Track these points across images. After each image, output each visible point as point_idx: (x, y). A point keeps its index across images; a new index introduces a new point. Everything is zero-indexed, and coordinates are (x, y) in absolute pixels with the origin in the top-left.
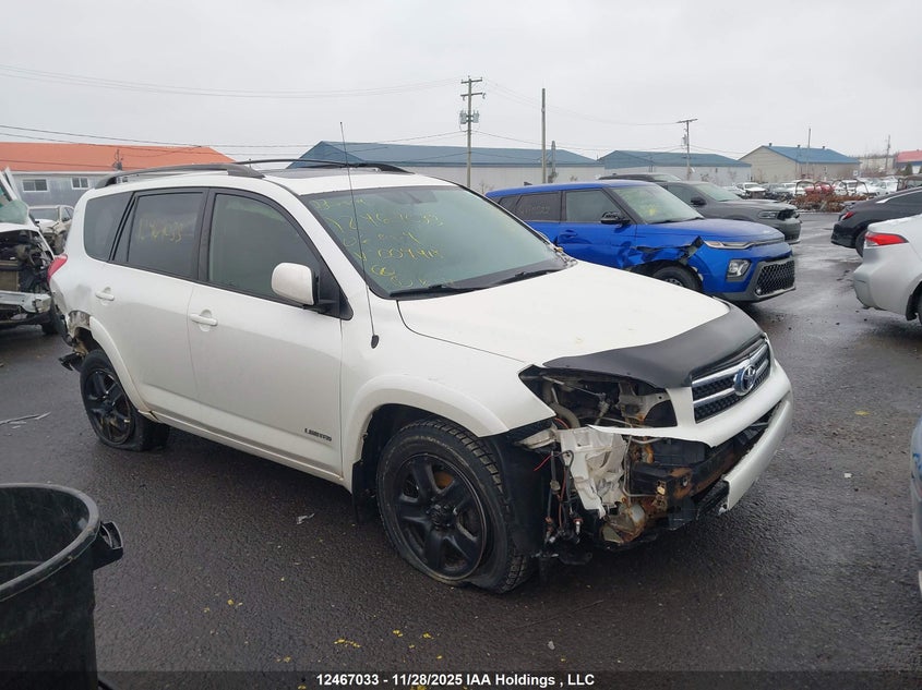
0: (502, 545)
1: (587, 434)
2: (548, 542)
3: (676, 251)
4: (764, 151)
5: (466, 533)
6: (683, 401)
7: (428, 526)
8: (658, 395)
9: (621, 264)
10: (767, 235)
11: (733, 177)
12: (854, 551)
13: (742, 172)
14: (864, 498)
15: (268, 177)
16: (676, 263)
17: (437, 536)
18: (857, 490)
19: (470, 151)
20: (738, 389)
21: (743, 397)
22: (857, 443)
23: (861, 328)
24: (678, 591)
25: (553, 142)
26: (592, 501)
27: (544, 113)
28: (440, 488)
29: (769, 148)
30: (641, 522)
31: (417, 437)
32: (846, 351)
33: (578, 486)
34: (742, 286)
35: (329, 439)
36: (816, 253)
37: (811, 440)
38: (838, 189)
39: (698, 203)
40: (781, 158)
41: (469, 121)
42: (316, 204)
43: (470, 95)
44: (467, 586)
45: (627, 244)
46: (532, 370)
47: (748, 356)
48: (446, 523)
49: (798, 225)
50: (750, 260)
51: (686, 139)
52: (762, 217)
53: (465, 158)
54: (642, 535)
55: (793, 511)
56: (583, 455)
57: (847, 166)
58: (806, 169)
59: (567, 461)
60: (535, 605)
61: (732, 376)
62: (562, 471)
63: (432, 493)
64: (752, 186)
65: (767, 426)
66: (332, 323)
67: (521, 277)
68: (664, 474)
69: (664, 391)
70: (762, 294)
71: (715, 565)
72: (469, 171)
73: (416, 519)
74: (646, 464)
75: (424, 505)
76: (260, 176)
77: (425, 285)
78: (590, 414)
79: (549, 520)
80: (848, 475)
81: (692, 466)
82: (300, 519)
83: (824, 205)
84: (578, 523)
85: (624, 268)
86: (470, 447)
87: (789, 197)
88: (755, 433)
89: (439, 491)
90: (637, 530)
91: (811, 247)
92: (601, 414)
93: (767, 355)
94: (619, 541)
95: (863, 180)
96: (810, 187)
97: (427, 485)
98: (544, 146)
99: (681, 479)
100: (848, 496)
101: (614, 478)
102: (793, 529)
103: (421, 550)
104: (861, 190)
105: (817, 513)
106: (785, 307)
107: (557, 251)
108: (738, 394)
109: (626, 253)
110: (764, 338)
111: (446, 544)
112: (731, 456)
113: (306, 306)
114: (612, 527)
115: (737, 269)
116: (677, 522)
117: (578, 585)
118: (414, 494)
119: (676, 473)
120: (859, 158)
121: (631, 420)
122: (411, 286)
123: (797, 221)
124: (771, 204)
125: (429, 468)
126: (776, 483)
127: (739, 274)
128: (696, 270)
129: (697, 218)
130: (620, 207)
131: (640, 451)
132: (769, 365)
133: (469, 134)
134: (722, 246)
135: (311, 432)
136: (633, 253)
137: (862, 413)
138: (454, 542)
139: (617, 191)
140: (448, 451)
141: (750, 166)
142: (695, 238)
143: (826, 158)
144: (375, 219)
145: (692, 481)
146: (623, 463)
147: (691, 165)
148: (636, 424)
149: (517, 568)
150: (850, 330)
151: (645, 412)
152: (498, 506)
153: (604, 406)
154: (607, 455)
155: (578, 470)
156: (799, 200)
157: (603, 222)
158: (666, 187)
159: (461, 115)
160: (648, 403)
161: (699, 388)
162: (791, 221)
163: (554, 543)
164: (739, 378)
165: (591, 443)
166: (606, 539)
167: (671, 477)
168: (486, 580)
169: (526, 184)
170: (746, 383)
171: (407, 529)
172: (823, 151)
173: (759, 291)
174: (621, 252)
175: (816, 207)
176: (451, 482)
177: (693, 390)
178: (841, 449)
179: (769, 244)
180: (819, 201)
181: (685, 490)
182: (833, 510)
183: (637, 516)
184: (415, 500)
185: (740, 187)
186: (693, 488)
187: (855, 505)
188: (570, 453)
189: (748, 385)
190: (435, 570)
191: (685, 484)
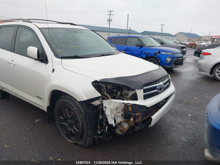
0: (85, 133)
1: (111, 101)
2: (98, 133)
3: (153, 54)
4: (180, 33)
5: (76, 129)
6: (140, 93)
7: (67, 126)
8: (134, 91)
9: (140, 57)
10: (177, 51)
11: (172, 39)
12: (189, 138)
13: (175, 38)
14: (193, 122)
15: (33, 23)
16: (153, 57)
17: (69, 129)
18: (192, 120)
19: (109, 28)
20: (158, 90)
21: (160, 93)
22: (193, 106)
23: (198, 76)
24: (137, 148)
25: (130, 28)
26: (111, 122)
27: (128, 20)
28: (70, 115)
29: (182, 33)
30: (127, 128)
31: (64, 100)
32: (194, 82)
33: (108, 117)
34: (170, 64)
35: (42, 99)
36: (190, 57)
37: (182, 105)
38: (197, 43)
39: (162, 44)
40: (184, 35)
41: (110, 21)
42: (44, 31)
43: (110, 15)
44: (76, 144)
45: (142, 52)
46: (96, 82)
47: (162, 81)
48: (71, 125)
49: (186, 51)
50: (172, 58)
51: (162, 29)
52: (177, 48)
53: (108, 30)
54: (128, 131)
55: (174, 125)
56: (109, 108)
57: (199, 38)
58: (190, 38)
59: (104, 109)
60: (95, 151)
61: (157, 87)
62: (103, 112)
63: (68, 117)
64: (177, 41)
65: (167, 102)
66: (43, 65)
67: (103, 55)
68: (133, 114)
69: (134, 90)
70: (174, 66)
71: (149, 140)
72: (109, 33)
73: (64, 124)
74: (129, 111)
75: (66, 120)
76: (31, 22)
77: (72, 55)
78: (115, 95)
79: (98, 127)
80: (190, 115)
81: (142, 112)
82: (37, 120)
83: (193, 47)
84: (107, 128)
85: (141, 58)
86: (78, 104)
87: (185, 45)
88: (163, 103)
89: (69, 116)
90: (126, 130)
91: (189, 56)
92: (118, 96)
93: (169, 81)
94: (120, 133)
95: (203, 42)
96: (190, 43)
97: (66, 114)
98: (127, 28)
99: (138, 116)
100: (189, 121)
101: (120, 114)
102: (173, 130)
103: (65, 132)
104: (202, 44)
105: (180, 126)
106: (180, 70)
107: (116, 50)
108: (158, 92)
109: (141, 54)
110: (168, 76)
111: (71, 131)
112: (155, 110)
113: (36, 60)
114: (119, 129)
115: (169, 60)
116: (138, 128)
117: (109, 145)
118: (63, 117)
119: (137, 114)
120: (203, 37)
121: (126, 98)
122: (68, 55)
123: (186, 50)
124: (180, 45)
125: (67, 109)
126: (170, 116)
127: (169, 61)
128: (158, 59)
129: (160, 46)
130: (141, 42)
131: (128, 107)
132: (169, 84)
133: (110, 24)
134: (165, 54)
135: (38, 97)
136: (143, 54)
137: (196, 98)
138: (73, 131)
139: (140, 38)
140: (71, 105)
141: (177, 37)
142: (159, 51)
143: (195, 36)
144: (61, 35)
145: (142, 117)
146: (122, 110)
147: (163, 36)
148: (127, 99)
149: (89, 140)
150: (196, 77)
151: (130, 96)
152: (84, 122)
153: (119, 93)
154: (117, 108)
155: (108, 112)
156: (188, 45)
157: (136, 46)
158: (155, 39)
159: (108, 19)
160: (131, 93)
161: (146, 89)
162: (185, 49)
163: (100, 133)
164: (159, 87)
165: (112, 104)
166: (116, 132)
167: (135, 115)
168: (81, 143)
169: (118, 35)
170: (161, 89)
171: (61, 126)
172: (194, 34)
173: (174, 65)
174: (140, 54)
175: (191, 47)
176: (72, 114)
177: (144, 90)
178: (189, 108)
179: (177, 54)
180: (192, 46)
181: (139, 119)
182: (185, 125)
183: (126, 126)
184: (63, 118)
185: (174, 41)
186: (142, 119)
187: (191, 124)
188: (105, 107)
189: (162, 89)
190: (68, 138)
191: (139, 118)
